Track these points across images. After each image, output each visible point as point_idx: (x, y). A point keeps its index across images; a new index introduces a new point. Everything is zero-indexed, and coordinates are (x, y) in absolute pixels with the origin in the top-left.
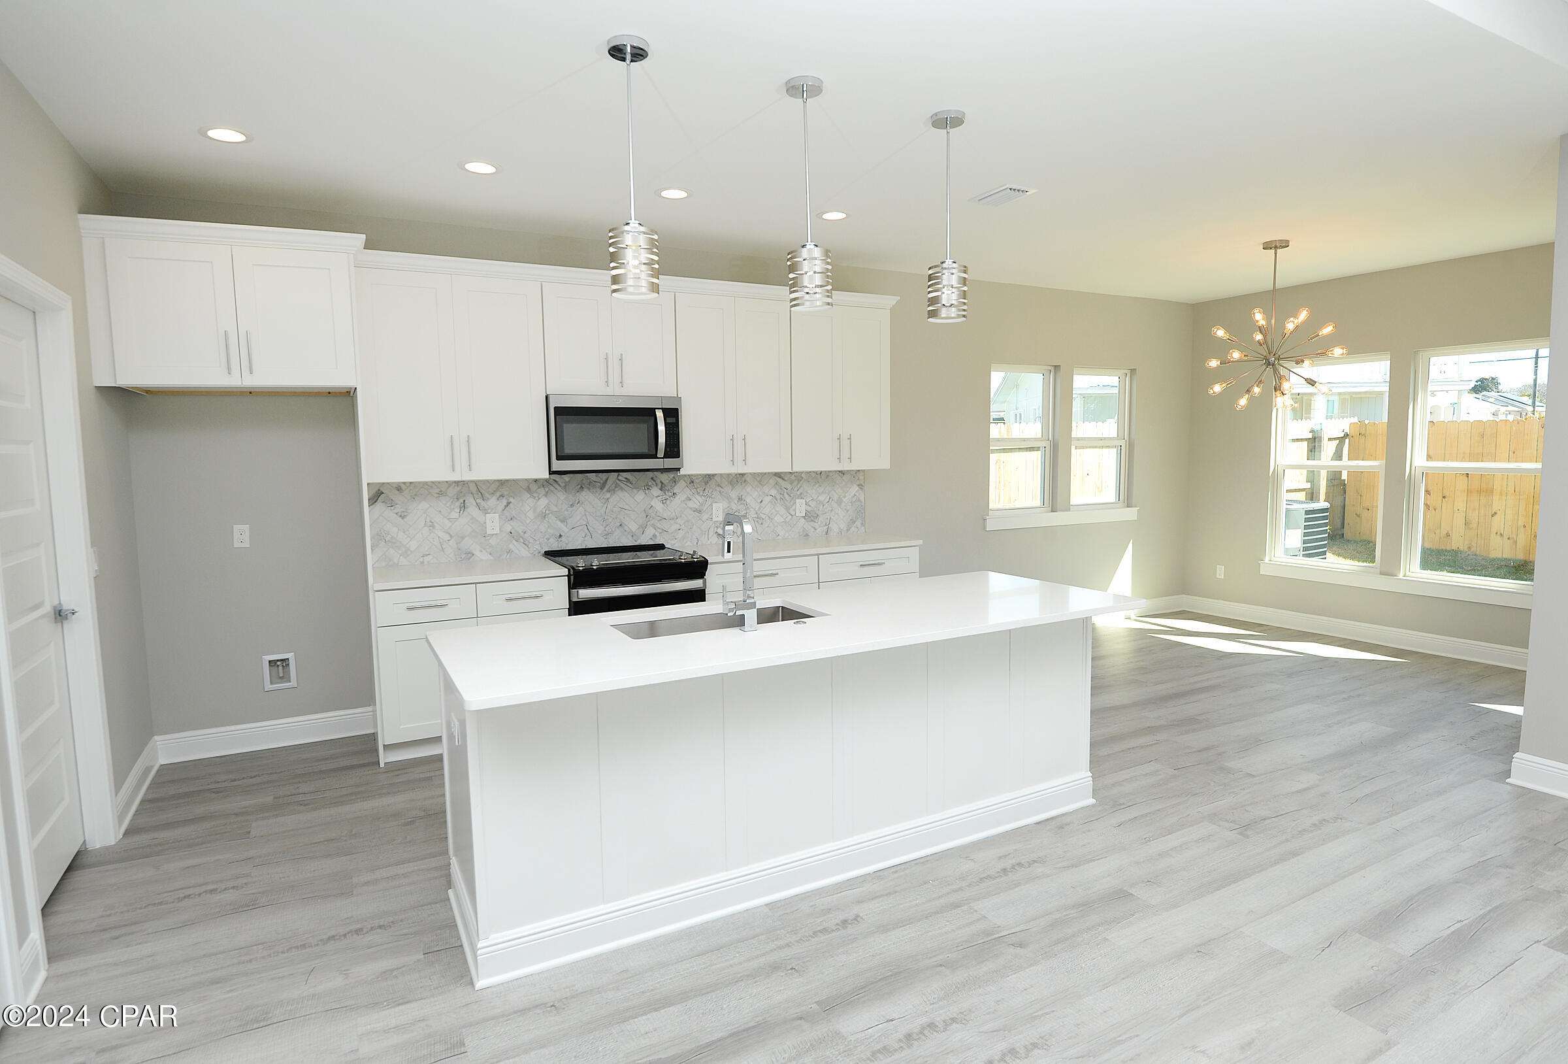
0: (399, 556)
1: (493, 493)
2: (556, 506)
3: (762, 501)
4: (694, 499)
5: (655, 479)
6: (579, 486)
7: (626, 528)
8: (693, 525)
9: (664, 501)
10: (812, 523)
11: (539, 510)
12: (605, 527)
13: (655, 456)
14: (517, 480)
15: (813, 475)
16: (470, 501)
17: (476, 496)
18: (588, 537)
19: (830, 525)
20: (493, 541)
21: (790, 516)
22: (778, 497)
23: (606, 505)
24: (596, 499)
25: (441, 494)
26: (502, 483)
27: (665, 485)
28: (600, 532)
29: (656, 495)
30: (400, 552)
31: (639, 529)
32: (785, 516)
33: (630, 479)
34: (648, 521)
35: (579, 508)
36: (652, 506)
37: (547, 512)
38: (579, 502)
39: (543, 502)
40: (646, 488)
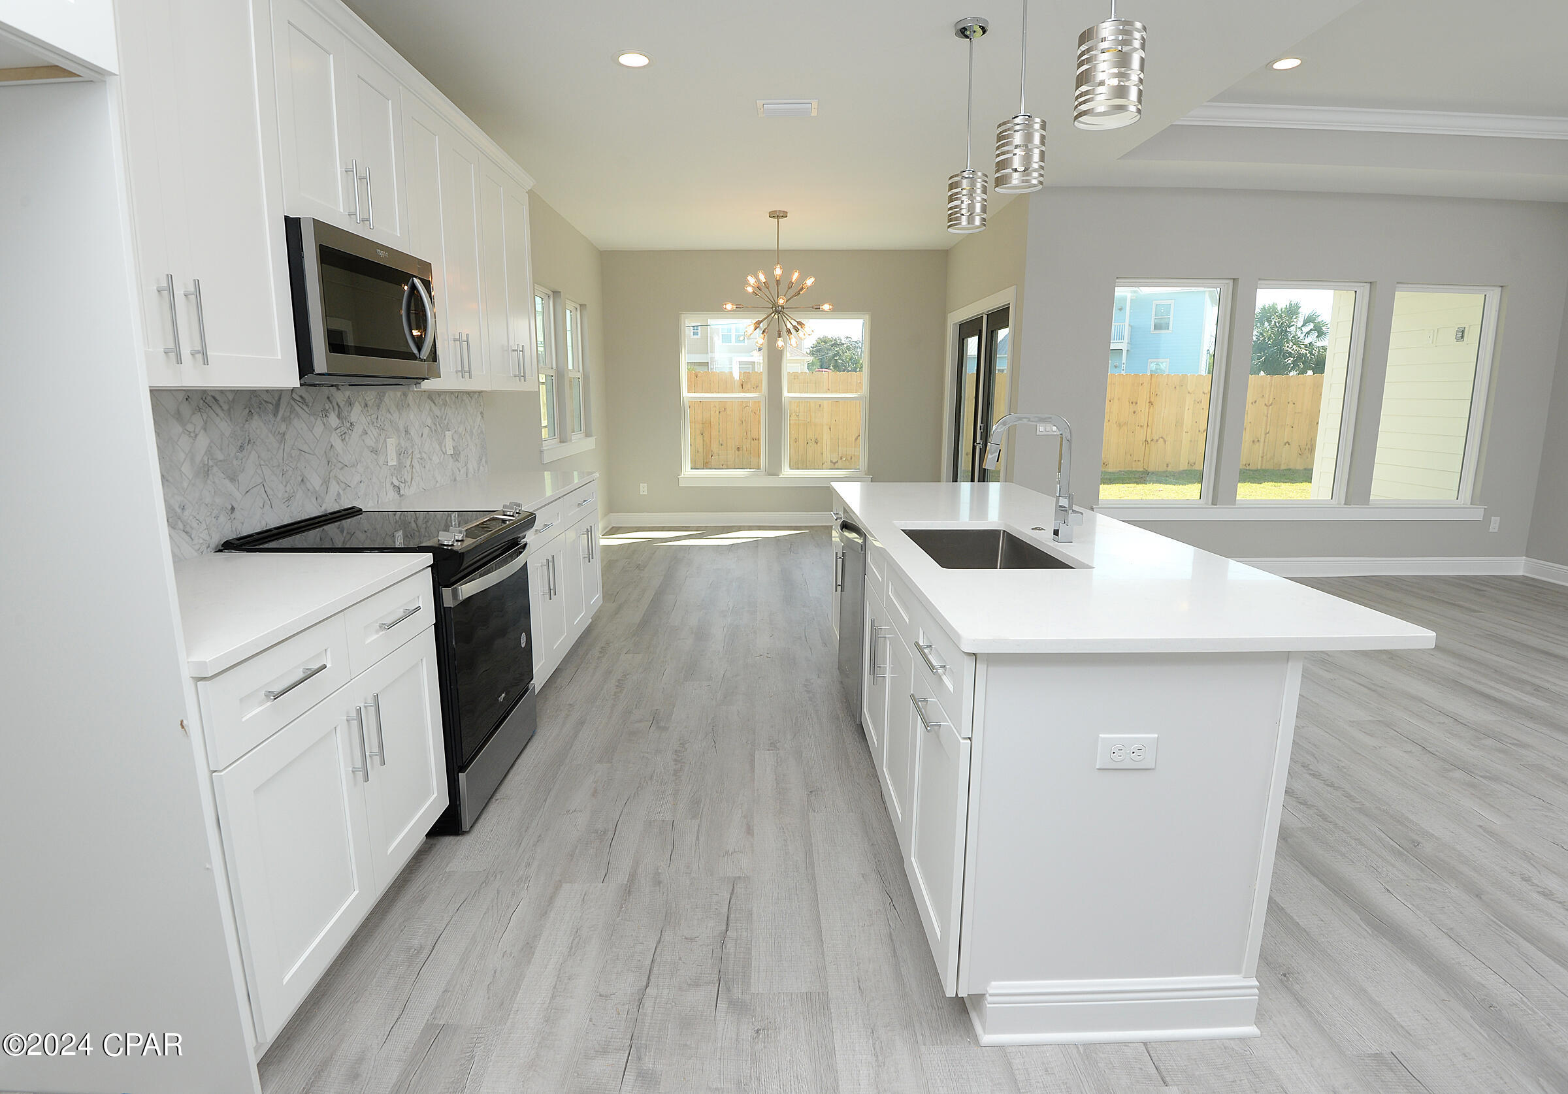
2: (221, 449)
3: (422, 435)
4: (369, 432)
5: (331, 398)
6: (247, 410)
7: (309, 486)
8: (373, 474)
9: (343, 437)
10: (456, 464)
11: (198, 459)
12: (286, 486)
13: (415, 356)
15: (455, 399)
18: (267, 507)
19: (467, 465)
21: (443, 455)
22: (433, 427)
23: (283, 446)
24: (270, 435)
27: (342, 410)
28: (280, 496)
29: (334, 426)
31: (322, 484)
32: (439, 455)
33: (307, 399)
34: (331, 471)
35: (250, 452)
36: (332, 445)
37: (211, 463)
38: (249, 440)
39: (203, 442)
40: (324, 416)
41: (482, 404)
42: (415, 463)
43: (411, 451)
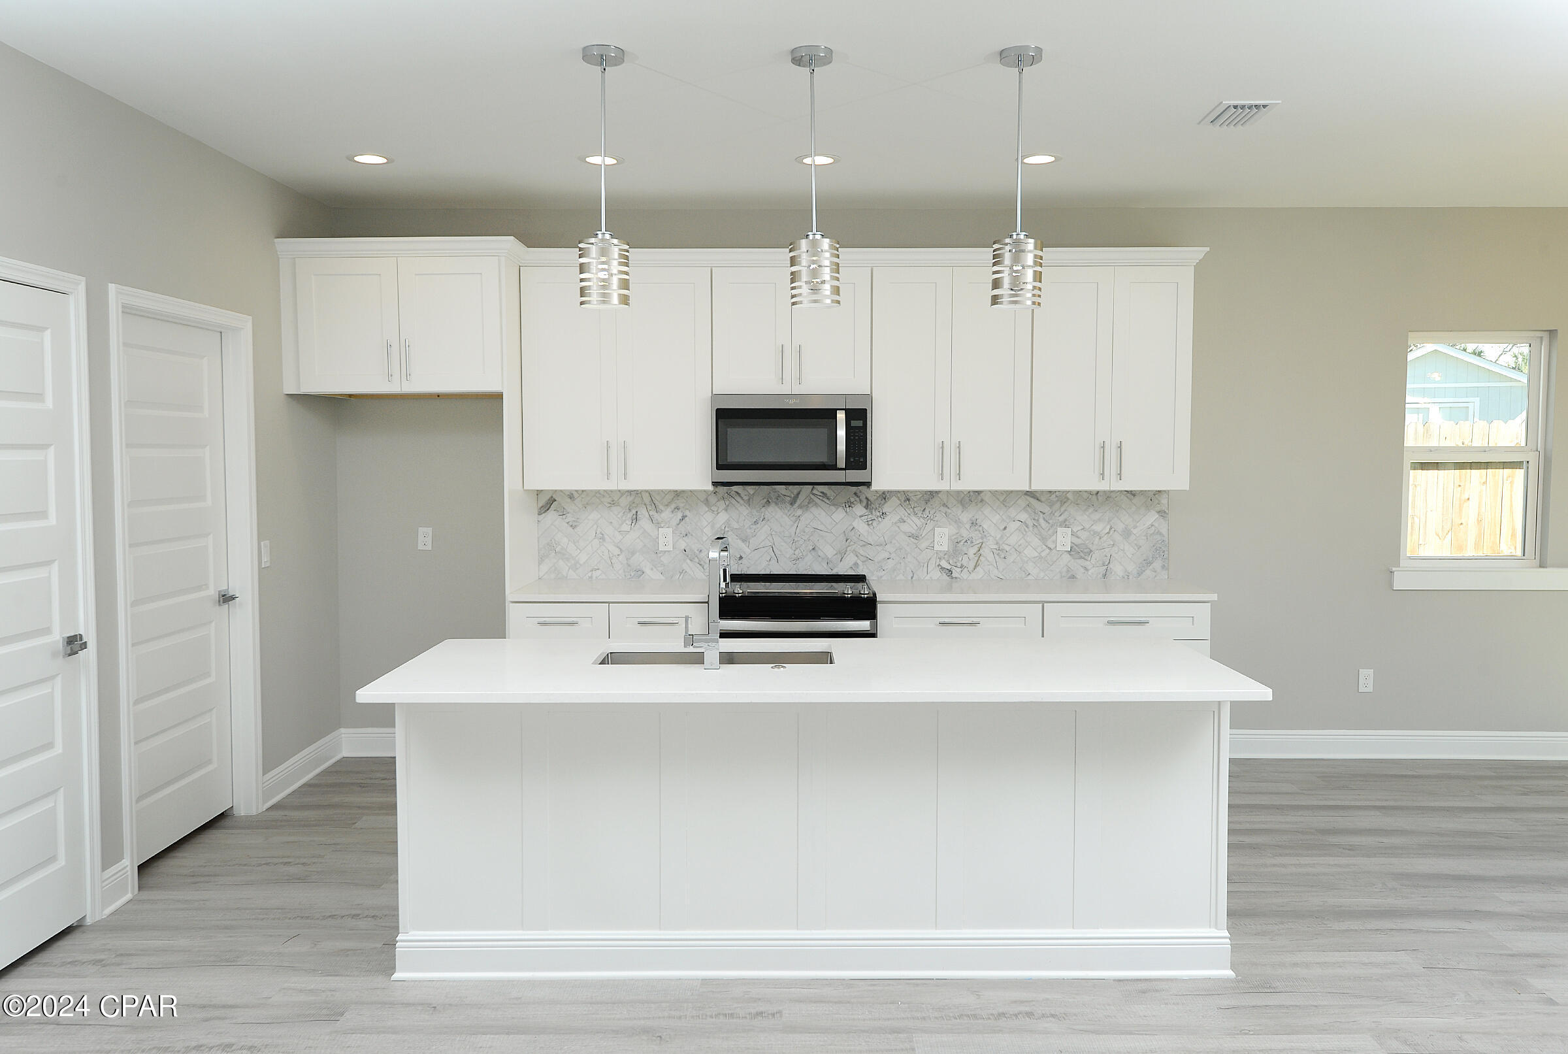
0: (568, 568)
1: (667, 505)
2: (738, 522)
3: (1005, 528)
4: (909, 521)
5: (859, 494)
6: (765, 500)
7: (820, 553)
8: (907, 554)
9: (870, 522)
10: (1081, 562)
11: (718, 526)
12: (795, 550)
13: (834, 467)
14: (696, 491)
15: (1085, 496)
16: (643, 512)
17: (649, 508)
18: (774, 561)
19: (1111, 566)
20: (665, 559)
21: (1048, 551)
22: (1030, 523)
23: (796, 524)
24: (784, 516)
25: (613, 503)
26: (677, 494)
27: (871, 503)
28: (788, 556)
29: (859, 514)
30: (569, 565)
31: (837, 554)
32: (1041, 549)
33: (828, 494)
34: (849, 546)
35: (763, 525)
36: (854, 528)
38: (764, 519)
40: (847, 506)
42: (986, 552)
43: (980, 541)
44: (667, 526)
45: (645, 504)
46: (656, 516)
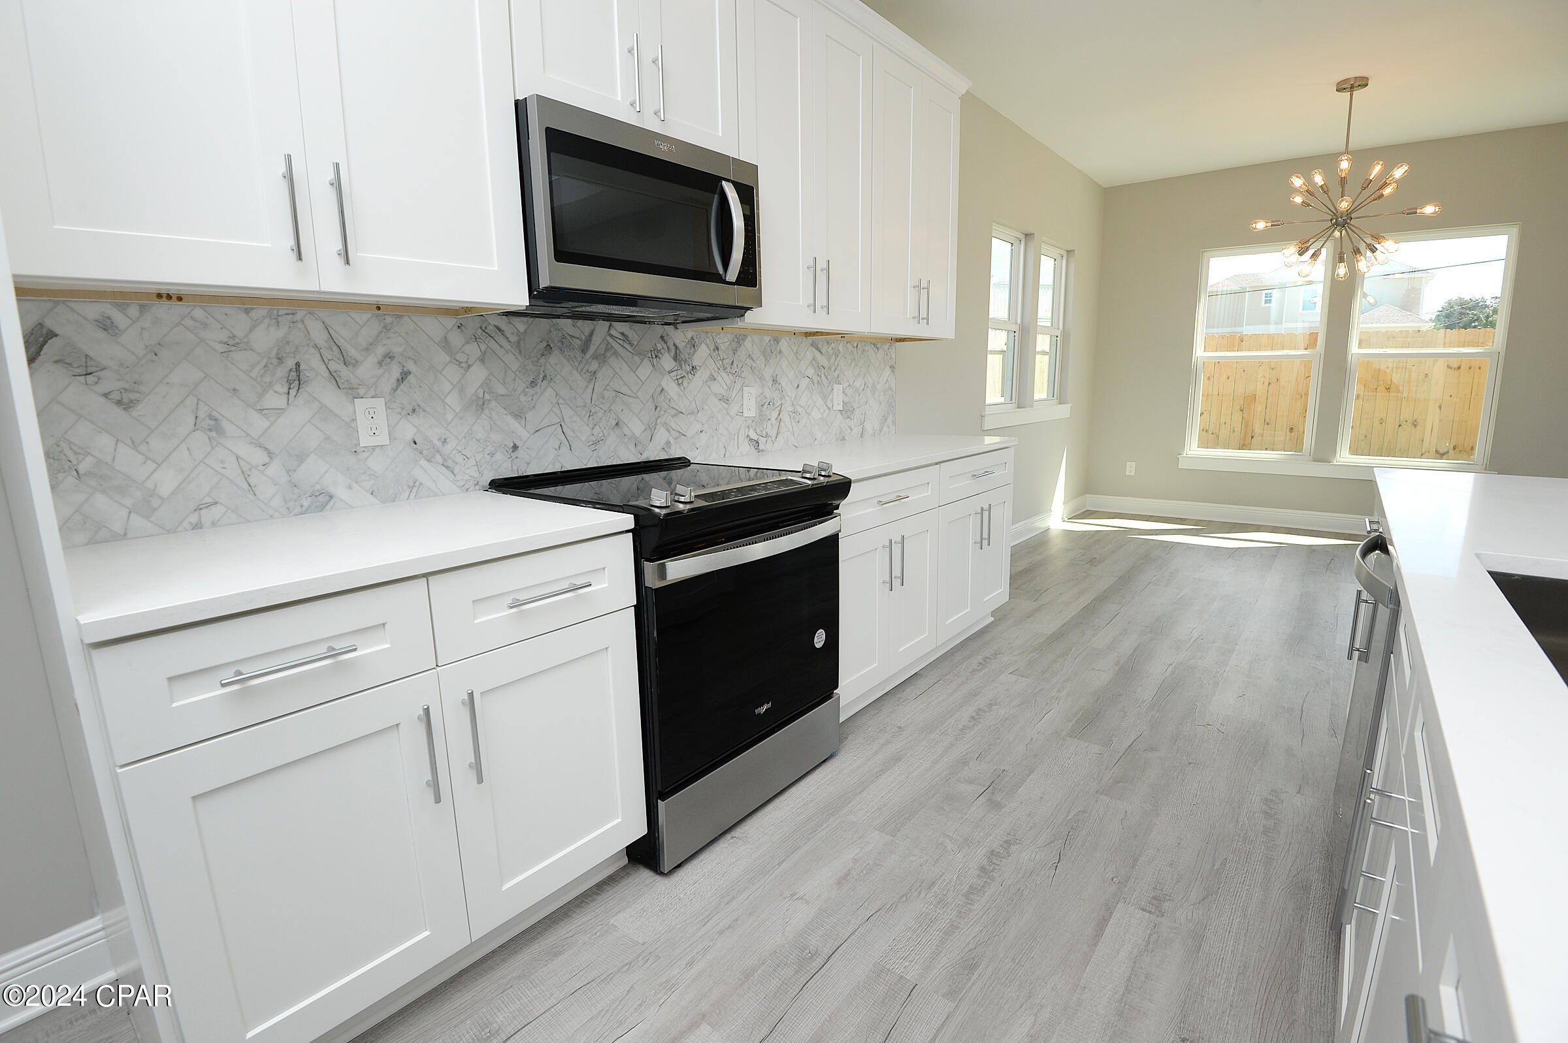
0: (124, 513)
1: (367, 349)
2: (503, 381)
3: (798, 386)
4: (719, 378)
5: (665, 338)
6: (544, 344)
7: (625, 430)
8: (719, 423)
9: (680, 381)
10: (849, 420)
11: (470, 391)
12: (593, 429)
16: (312, 363)
17: (327, 354)
18: (565, 449)
19: (865, 423)
20: (376, 463)
21: (828, 411)
22: (815, 379)
23: (591, 386)
24: (574, 372)
25: (233, 343)
27: (680, 352)
28: (583, 439)
29: (668, 369)
30: (128, 502)
31: (645, 430)
32: (822, 410)
33: (629, 336)
34: (659, 417)
35: (545, 390)
36: (663, 389)
37: (487, 397)
38: (545, 377)
39: (478, 374)
40: (654, 357)
41: (893, 356)
42: (785, 416)
43: (780, 402)
44: (372, 393)
45: (316, 346)
46: (344, 372)
